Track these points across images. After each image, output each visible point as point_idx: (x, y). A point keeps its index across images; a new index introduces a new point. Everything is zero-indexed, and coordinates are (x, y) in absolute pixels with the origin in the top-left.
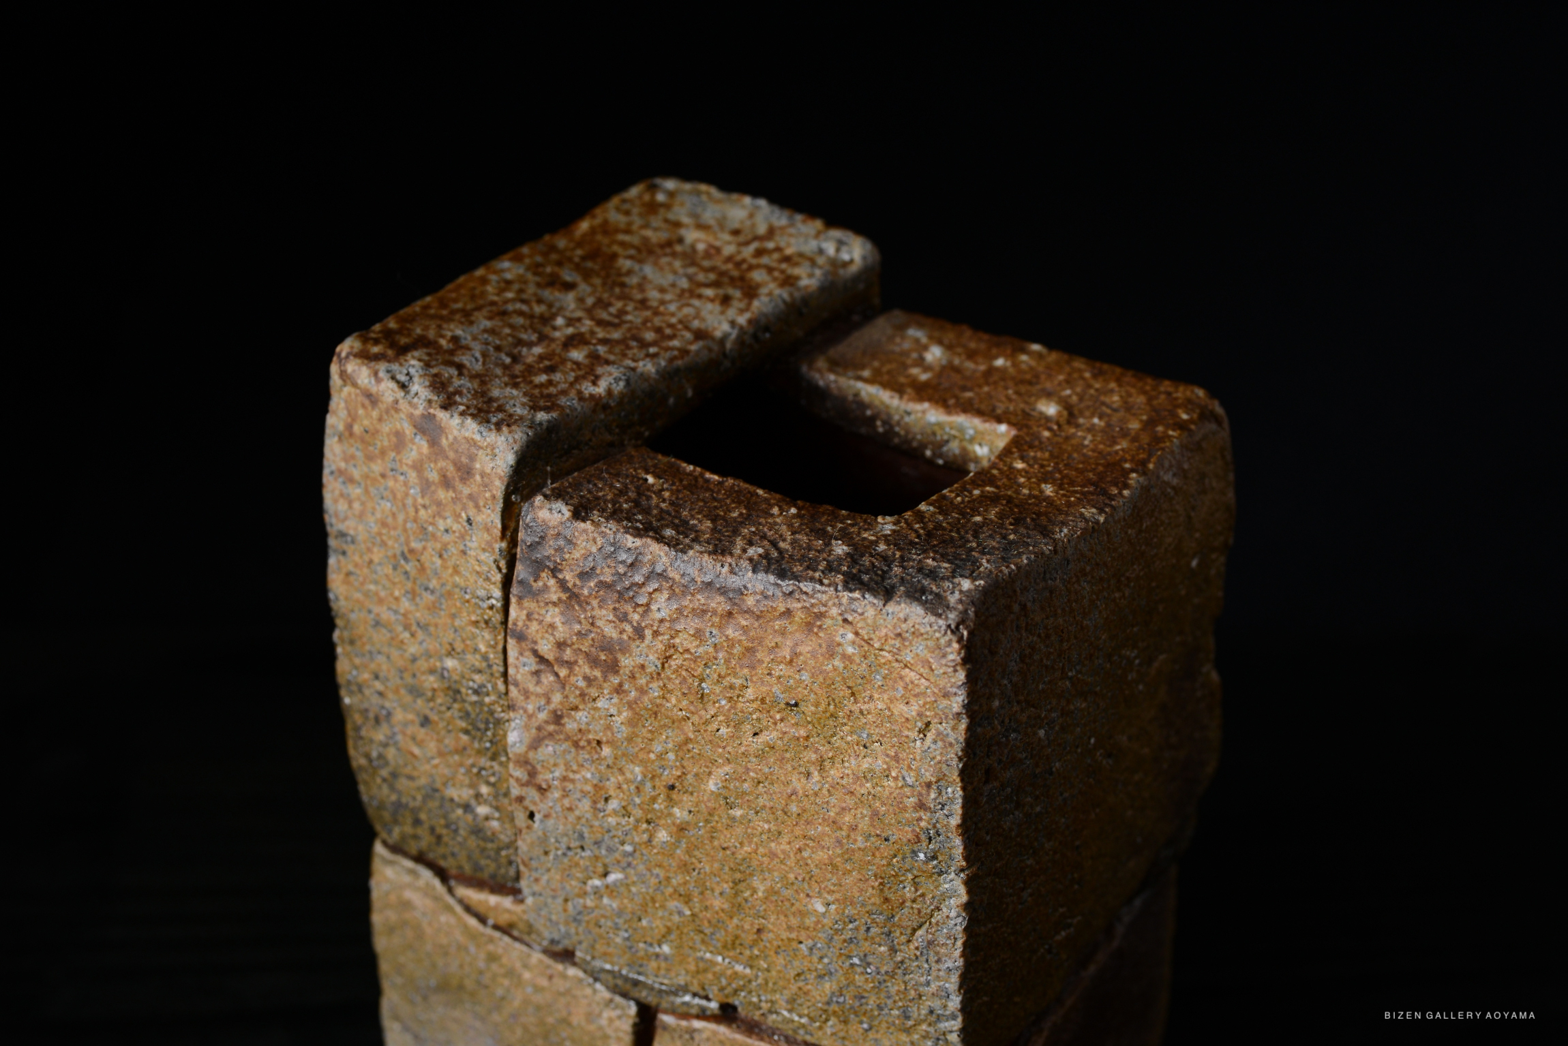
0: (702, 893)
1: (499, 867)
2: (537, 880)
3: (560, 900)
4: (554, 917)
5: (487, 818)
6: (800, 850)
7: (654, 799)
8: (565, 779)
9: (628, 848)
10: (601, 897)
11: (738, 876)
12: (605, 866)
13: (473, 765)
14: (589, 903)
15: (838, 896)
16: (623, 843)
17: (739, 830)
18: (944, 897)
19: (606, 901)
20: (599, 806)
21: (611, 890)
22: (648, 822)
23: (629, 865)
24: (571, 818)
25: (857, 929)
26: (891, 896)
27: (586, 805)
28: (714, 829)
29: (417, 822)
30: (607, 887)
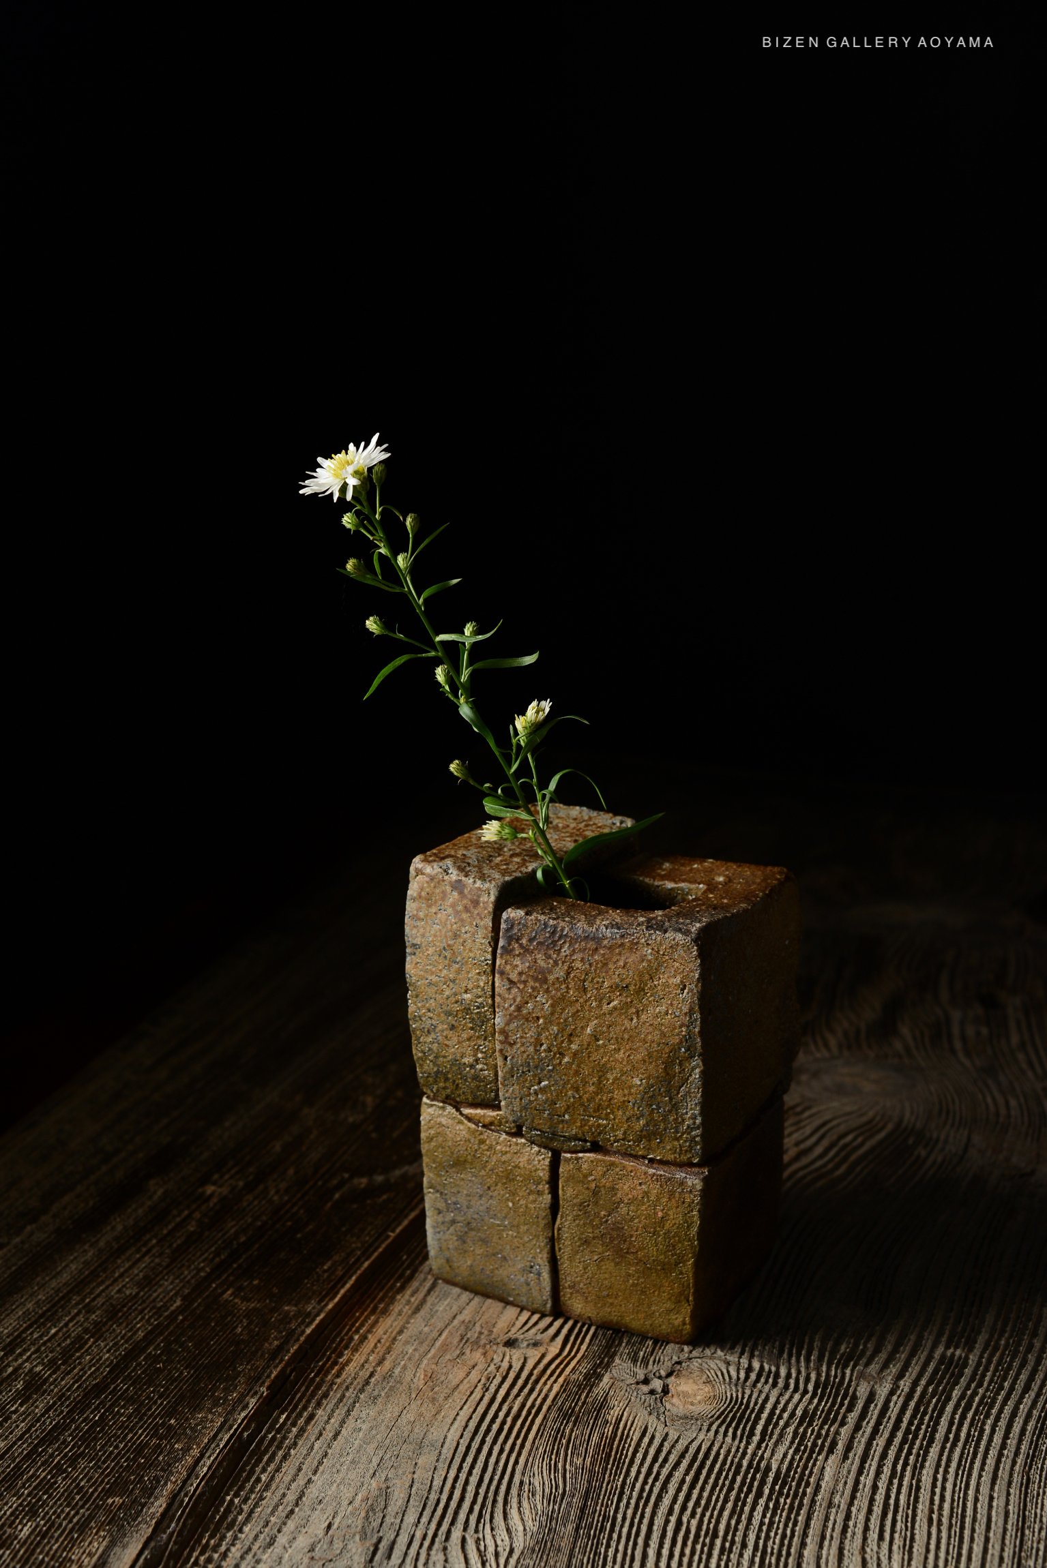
0: (584, 1085)
1: (486, 1095)
2: (507, 1091)
3: (518, 1099)
4: (515, 1109)
5: (481, 1070)
6: (629, 1056)
7: (562, 1042)
8: (521, 1037)
9: (550, 1068)
10: (537, 1095)
11: (600, 1073)
12: (540, 1079)
13: (475, 1045)
14: (532, 1099)
15: (645, 1075)
16: (548, 1066)
17: (602, 1050)
18: (693, 1069)
19: (540, 1096)
20: (538, 1048)
21: (543, 1090)
22: (560, 1054)
23: (551, 1076)
24: (525, 1056)
25: (655, 1090)
26: (670, 1072)
27: (531, 1049)
28: (590, 1052)
29: (447, 1079)
30: (541, 1088)
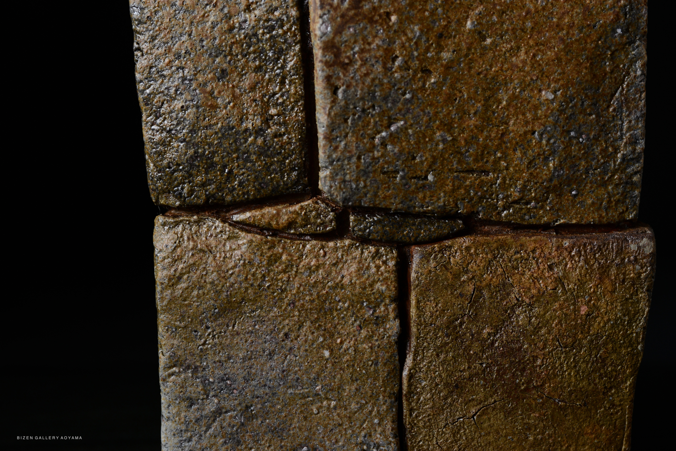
0: (461, 118)
1: (283, 176)
3: (354, 159)
4: (348, 177)
5: (275, 135)
6: (534, 56)
7: (427, 50)
8: (362, 51)
9: (408, 96)
10: (386, 145)
11: (488, 93)
12: (389, 118)
13: (264, 96)
14: (376, 154)
15: (561, 82)
16: (404, 94)
17: (490, 55)
18: (633, 62)
19: (389, 147)
20: (389, 65)
21: (393, 138)
22: (423, 71)
23: (408, 111)
24: (368, 80)
25: (575, 105)
26: (598, 72)
27: (379, 68)
28: (472, 60)
30: (391, 135)
